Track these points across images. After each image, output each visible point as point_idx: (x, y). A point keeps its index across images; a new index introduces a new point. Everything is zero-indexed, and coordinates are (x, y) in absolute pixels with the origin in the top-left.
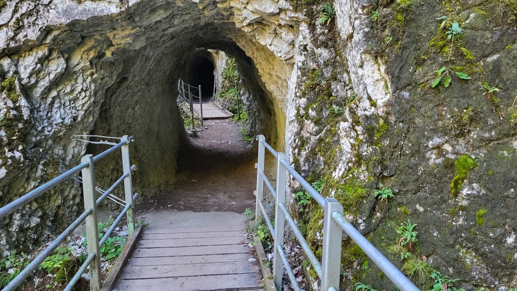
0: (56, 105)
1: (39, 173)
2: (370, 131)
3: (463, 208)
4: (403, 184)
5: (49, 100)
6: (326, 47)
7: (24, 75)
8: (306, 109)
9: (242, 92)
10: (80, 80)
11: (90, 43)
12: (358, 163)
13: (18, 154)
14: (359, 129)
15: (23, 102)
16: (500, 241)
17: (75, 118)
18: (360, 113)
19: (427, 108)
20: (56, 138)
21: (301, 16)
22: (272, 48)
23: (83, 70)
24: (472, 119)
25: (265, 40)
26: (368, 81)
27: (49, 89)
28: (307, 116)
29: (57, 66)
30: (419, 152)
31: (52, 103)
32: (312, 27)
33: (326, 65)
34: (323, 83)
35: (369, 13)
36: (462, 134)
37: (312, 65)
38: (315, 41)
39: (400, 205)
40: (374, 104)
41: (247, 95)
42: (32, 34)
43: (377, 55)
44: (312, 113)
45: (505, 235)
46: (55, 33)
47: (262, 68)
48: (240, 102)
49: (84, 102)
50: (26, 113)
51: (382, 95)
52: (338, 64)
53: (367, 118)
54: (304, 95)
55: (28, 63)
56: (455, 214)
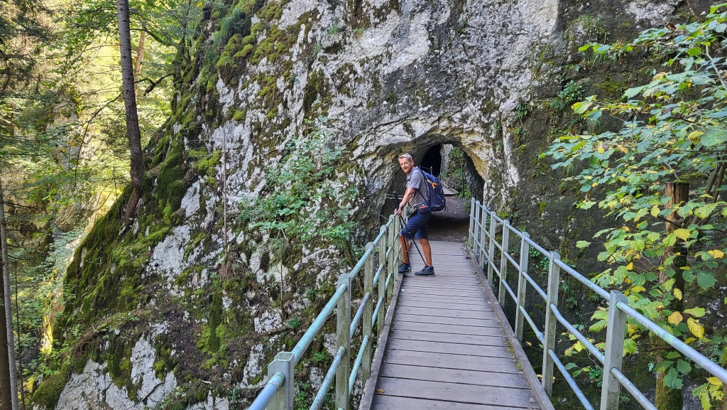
0: (376, 180)
1: (368, 211)
2: (511, 193)
3: (542, 221)
4: (523, 213)
5: (374, 177)
6: (500, 158)
7: (366, 167)
8: (491, 184)
9: (466, 174)
10: (387, 169)
11: (393, 152)
12: (507, 205)
13: (363, 201)
14: (507, 192)
15: (365, 178)
16: (553, 232)
17: (383, 186)
18: (508, 186)
19: (531, 185)
20: (375, 195)
21: (490, 145)
22: (479, 156)
23: (389, 164)
24: (545, 189)
25: (476, 151)
26: (512, 174)
27: (374, 173)
28: (491, 187)
29: (379, 163)
30: (528, 200)
31: (374, 180)
32: (494, 150)
33: (500, 166)
34: (498, 173)
35: (512, 149)
36: (542, 194)
37: (494, 166)
38: (495, 156)
39: (522, 220)
40: (514, 183)
41: (470, 176)
42: (372, 149)
43: (515, 165)
44: (493, 186)
45: (555, 230)
46: (381, 148)
47: (476, 164)
48: (465, 181)
49: (388, 178)
50: (366, 183)
51: (516, 179)
52: (504, 165)
53: (510, 188)
54: (490, 178)
55: (368, 160)
56: (540, 223)
